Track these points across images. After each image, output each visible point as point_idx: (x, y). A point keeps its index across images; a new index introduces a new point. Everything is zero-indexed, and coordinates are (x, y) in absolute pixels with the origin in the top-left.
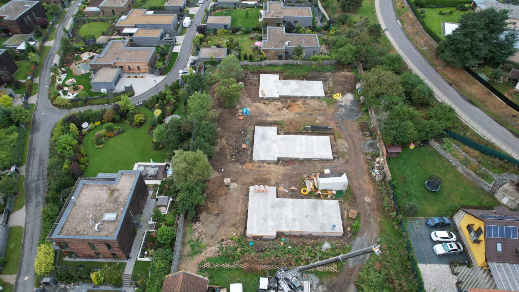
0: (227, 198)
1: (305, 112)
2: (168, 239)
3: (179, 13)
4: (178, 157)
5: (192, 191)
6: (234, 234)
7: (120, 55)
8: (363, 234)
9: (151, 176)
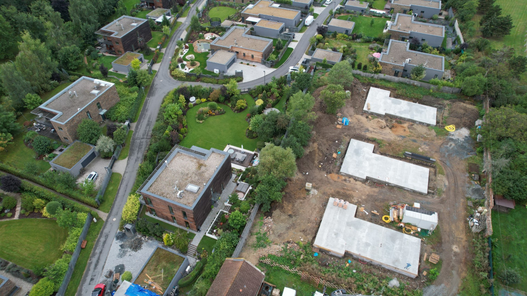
0: (304, 202)
1: (409, 136)
2: (238, 225)
3: (304, 10)
4: (267, 150)
5: (273, 185)
6: (302, 239)
7: (238, 40)
8: (440, 284)
9: (238, 161)
